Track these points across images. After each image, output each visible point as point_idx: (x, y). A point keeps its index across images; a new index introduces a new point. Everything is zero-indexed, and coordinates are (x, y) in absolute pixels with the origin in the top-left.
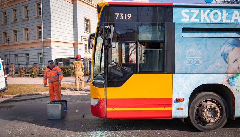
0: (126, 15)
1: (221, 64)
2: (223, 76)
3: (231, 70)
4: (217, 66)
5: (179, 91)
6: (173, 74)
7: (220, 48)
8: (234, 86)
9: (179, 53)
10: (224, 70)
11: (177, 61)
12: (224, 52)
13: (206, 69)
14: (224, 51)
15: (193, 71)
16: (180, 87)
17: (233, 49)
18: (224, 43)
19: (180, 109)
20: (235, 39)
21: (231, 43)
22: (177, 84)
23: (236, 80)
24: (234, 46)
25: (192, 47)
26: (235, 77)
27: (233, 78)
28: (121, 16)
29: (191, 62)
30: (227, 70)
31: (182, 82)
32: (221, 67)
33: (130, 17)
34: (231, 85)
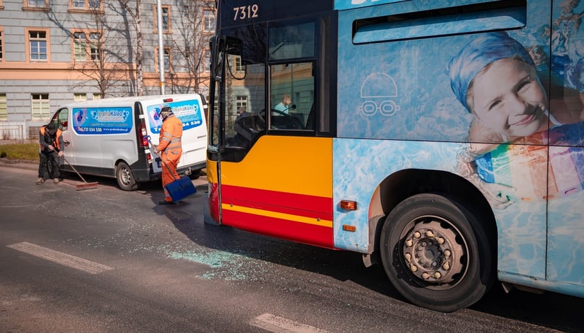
0: (249, 8)
1: (450, 114)
2: (457, 148)
3: (481, 133)
4: (439, 120)
5: (346, 182)
6: (334, 139)
7: (449, 67)
8: (494, 182)
9: (346, 87)
10: (460, 132)
11: (341, 105)
12: (461, 76)
13: (409, 128)
14: (459, 75)
15: (378, 133)
16: (347, 173)
17: (488, 66)
18: (461, 52)
19: (349, 227)
20: (493, 35)
21: (479, 47)
22: (343, 163)
23: (499, 165)
24: (490, 57)
25: (374, 69)
26: (496, 153)
27: (488, 156)
28: (243, 12)
29: (371, 108)
30: (469, 133)
31: (352, 160)
32: (451, 123)
33: (255, 11)
34: (483, 178)
